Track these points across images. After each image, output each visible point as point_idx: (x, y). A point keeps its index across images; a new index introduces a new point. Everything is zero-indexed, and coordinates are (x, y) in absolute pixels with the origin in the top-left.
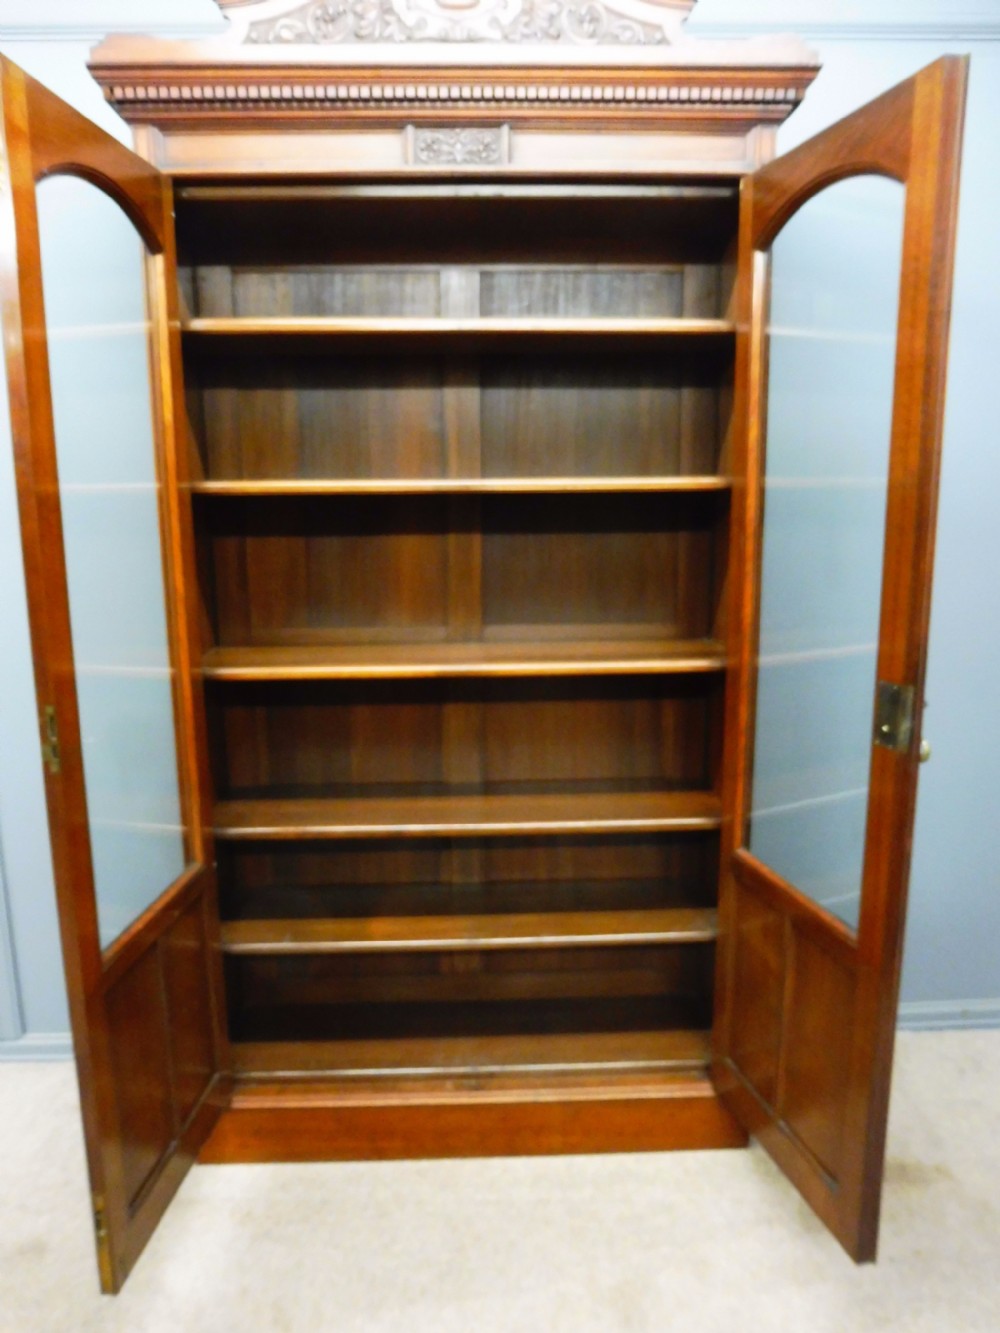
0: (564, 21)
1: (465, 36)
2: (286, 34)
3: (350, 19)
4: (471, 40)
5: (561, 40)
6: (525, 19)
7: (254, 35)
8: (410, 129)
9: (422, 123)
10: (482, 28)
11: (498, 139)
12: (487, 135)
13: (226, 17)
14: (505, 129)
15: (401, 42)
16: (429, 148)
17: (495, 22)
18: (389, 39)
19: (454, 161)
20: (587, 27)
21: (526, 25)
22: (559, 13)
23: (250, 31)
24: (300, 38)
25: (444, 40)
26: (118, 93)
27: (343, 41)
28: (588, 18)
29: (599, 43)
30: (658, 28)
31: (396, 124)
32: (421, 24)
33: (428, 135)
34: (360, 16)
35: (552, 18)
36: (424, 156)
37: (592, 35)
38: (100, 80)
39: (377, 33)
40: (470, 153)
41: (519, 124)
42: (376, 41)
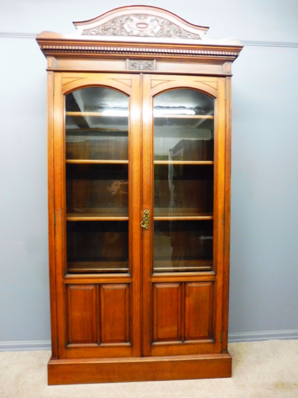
0: (172, 32)
1: (144, 35)
2: (93, 33)
3: (112, 30)
4: (146, 36)
5: (171, 37)
6: (161, 32)
7: (84, 33)
8: (128, 60)
9: (131, 58)
10: (149, 33)
11: (153, 63)
12: (150, 62)
13: (76, 28)
14: (155, 61)
15: (126, 36)
16: (133, 65)
17: (152, 32)
18: (123, 35)
19: (140, 69)
20: (179, 34)
21: (161, 33)
22: (170, 30)
23: (83, 32)
24: (97, 34)
25: (138, 36)
26: (44, 47)
27: (110, 35)
28: (178, 32)
29: (181, 38)
30: (198, 35)
31: (124, 58)
32: (132, 31)
33: (133, 62)
34: (115, 29)
35: (168, 31)
36: (131, 67)
37: (180, 36)
38: (39, 44)
39: (119, 34)
40: (144, 67)
41: (159, 59)
42: (118, 36)
